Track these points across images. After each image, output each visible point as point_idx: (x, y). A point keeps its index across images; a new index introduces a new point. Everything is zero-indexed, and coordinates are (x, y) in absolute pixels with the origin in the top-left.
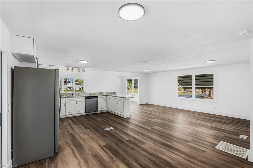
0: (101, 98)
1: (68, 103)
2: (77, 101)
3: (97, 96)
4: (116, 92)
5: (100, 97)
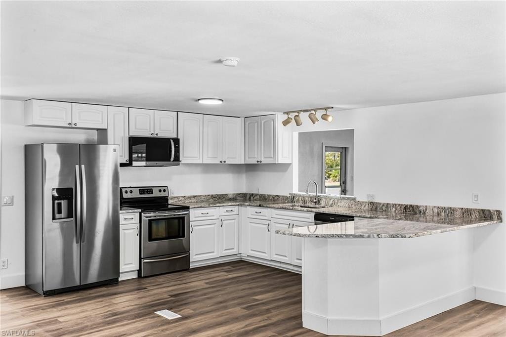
2: (293, 222)
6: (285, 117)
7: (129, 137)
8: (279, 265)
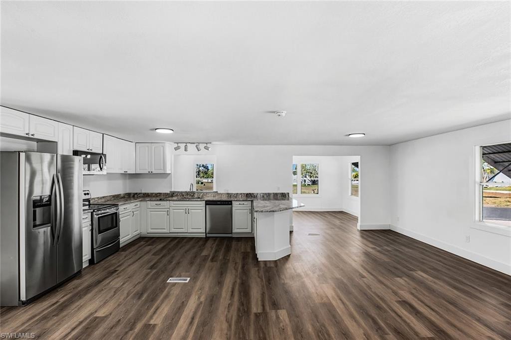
0: (240, 206)
1: (175, 211)
2: (189, 208)
3: (231, 201)
4: (288, 193)
5: (238, 203)
6: (176, 145)
7: (73, 151)
8: (176, 234)
